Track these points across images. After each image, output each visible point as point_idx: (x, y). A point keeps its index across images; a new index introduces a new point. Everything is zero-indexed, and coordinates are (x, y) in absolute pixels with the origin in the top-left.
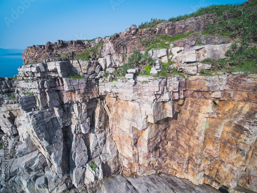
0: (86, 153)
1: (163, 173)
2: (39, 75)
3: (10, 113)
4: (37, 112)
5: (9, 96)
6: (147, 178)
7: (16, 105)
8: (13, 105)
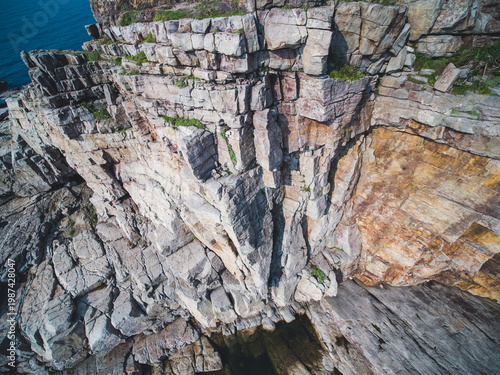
0: (306, 251)
1: (438, 283)
2: (243, 66)
3: (106, 156)
4: (231, 183)
5: (92, 109)
6: (408, 291)
7: (117, 136)
8: (109, 138)
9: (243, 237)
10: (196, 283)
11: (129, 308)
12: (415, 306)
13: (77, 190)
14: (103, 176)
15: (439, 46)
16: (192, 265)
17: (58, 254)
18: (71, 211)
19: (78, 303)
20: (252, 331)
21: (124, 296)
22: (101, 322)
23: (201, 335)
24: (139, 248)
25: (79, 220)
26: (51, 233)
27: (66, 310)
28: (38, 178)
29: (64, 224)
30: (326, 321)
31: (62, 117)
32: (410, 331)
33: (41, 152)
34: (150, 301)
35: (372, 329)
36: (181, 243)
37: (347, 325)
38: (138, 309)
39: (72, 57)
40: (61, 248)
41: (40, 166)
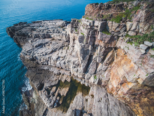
0: (95, 70)
1: (129, 107)
2: (89, 27)
3: (74, 38)
4: (83, 45)
5: (76, 29)
6: (118, 101)
7: (77, 35)
8: (76, 34)
9: (81, 55)
10: (74, 64)
11: (64, 62)
12: (116, 104)
13: (69, 43)
14: (72, 41)
15: (131, 34)
16: (75, 60)
17: (61, 51)
18: (66, 46)
19: (59, 57)
20: (78, 82)
21: (64, 60)
22: (60, 61)
23: (70, 75)
24: (70, 56)
25: (66, 48)
26: (62, 48)
27: (57, 57)
28: (65, 39)
29: (64, 47)
30: (93, 90)
31: (71, 29)
32: (109, 106)
33: (68, 35)
34: (67, 63)
35: (100, 98)
36: (76, 56)
37: (95, 93)
38: (65, 63)
39: (77, 21)
40: (62, 50)
41: (66, 37)
